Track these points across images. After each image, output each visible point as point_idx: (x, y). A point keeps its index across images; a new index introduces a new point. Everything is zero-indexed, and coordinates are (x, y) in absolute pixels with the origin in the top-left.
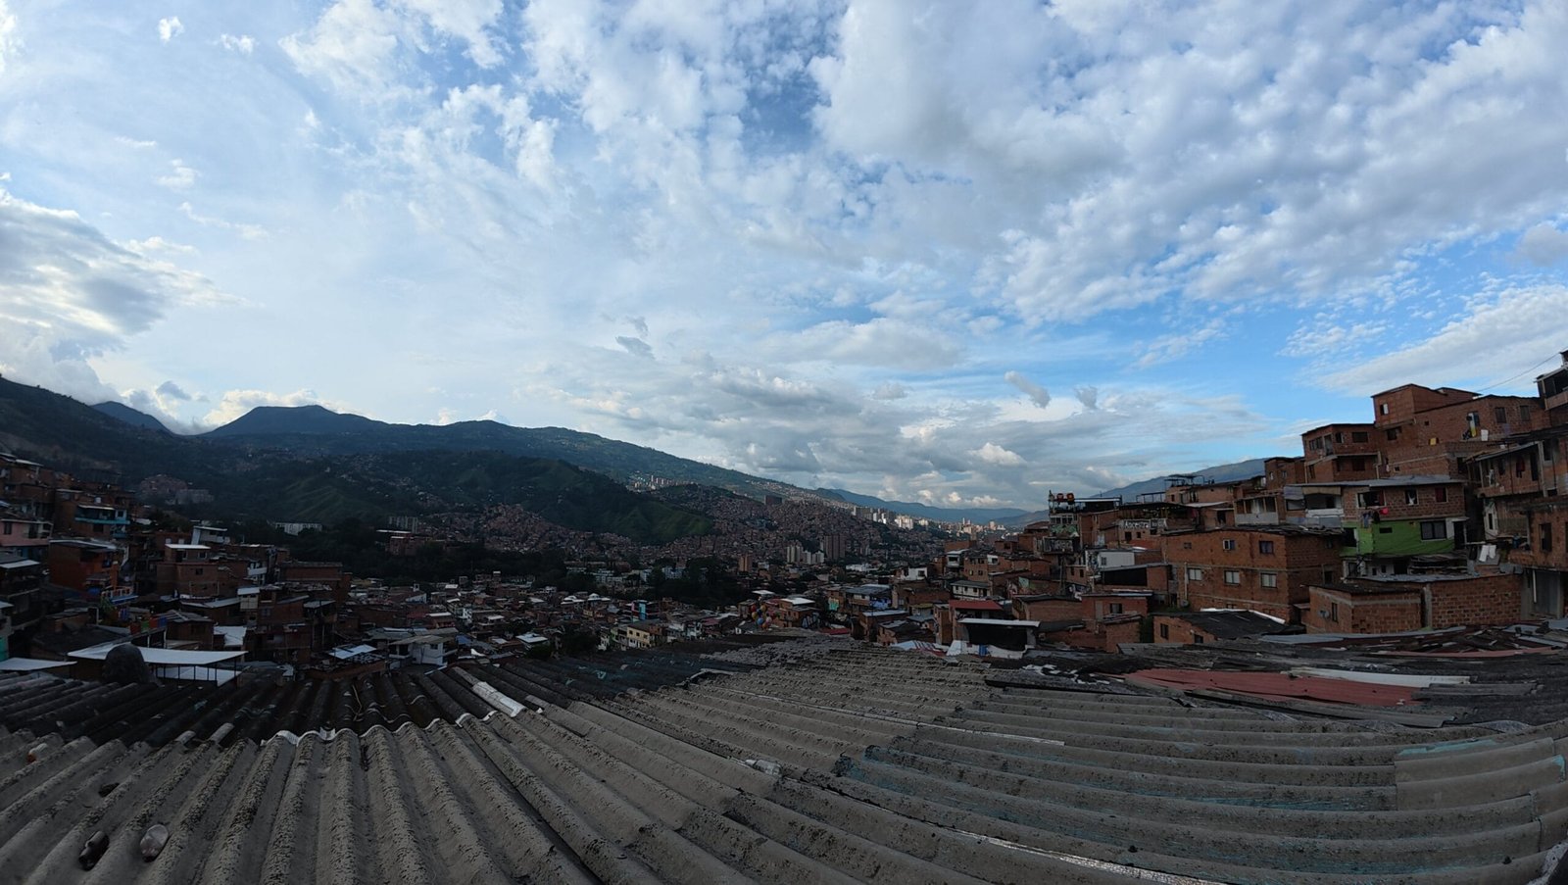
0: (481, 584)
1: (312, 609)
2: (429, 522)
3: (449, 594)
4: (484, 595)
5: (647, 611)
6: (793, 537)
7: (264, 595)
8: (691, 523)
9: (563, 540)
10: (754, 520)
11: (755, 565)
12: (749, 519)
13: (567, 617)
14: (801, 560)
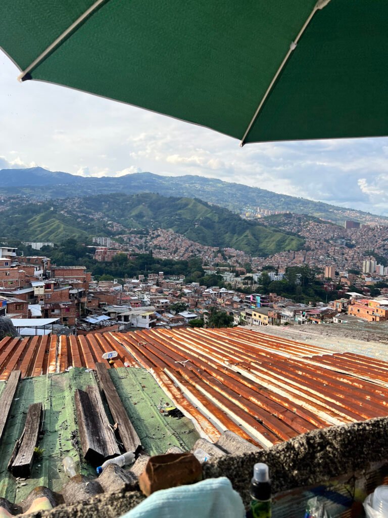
0: (152, 280)
1: (73, 294)
2: (117, 240)
3: (135, 286)
4: (155, 287)
5: (261, 301)
6: (369, 254)
7: (47, 286)
8: (287, 241)
9: (200, 252)
10: (336, 240)
11: (337, 274)
12: (332, 239)
13: (207, 302)
14: (375, 272)
